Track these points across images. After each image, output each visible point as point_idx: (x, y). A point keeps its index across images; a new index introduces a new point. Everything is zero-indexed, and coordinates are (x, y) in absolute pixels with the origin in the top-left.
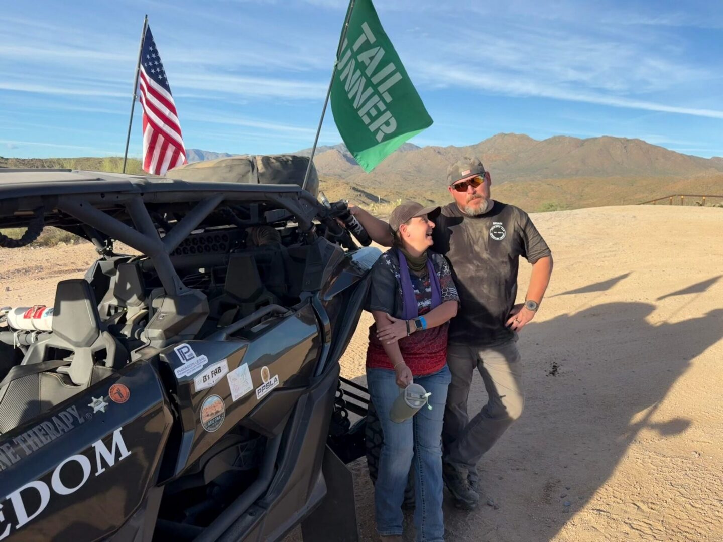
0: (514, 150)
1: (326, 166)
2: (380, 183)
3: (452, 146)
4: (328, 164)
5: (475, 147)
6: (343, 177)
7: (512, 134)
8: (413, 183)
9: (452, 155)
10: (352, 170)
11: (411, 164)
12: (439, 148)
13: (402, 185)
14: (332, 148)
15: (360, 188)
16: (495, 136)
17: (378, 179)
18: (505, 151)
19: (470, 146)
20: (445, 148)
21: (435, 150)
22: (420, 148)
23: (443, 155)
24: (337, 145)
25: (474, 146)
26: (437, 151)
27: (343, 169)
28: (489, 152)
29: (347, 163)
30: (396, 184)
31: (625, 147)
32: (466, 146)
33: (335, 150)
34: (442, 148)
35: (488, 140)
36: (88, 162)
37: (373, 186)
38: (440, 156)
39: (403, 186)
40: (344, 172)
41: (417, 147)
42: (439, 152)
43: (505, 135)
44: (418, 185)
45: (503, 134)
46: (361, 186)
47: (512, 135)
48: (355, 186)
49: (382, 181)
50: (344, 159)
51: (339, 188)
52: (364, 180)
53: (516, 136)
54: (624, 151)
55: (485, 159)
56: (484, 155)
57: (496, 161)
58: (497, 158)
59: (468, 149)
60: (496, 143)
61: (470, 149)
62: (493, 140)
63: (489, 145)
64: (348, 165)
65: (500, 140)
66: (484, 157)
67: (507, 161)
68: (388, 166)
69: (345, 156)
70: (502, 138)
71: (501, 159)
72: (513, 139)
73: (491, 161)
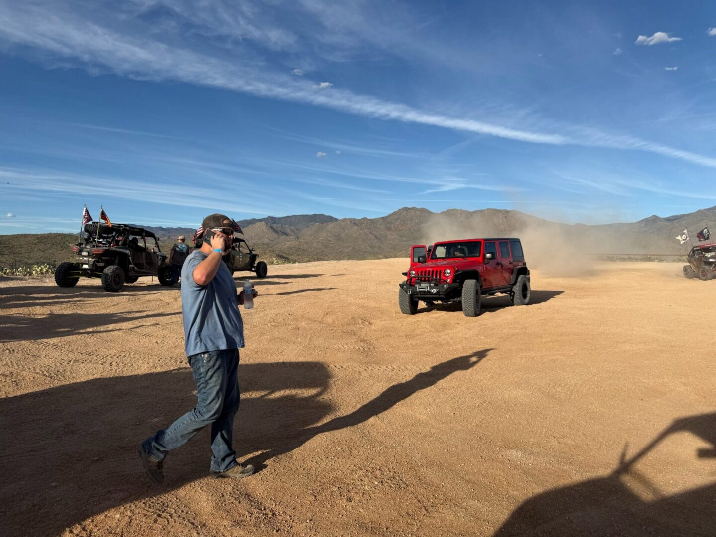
0: (416, 221)
1: (255, 236)
2: (303, 250)
3: (365, 219)
4: (257, 235)
6: (270, 245)
8: (333, 250)
9: (366, 225)
10: (278, 240)
11: (331, 233)
12: (355, 220)
13: (323, 251)
14: (260, 220)
15: (285, 255)
16: (400, 210)
17: (302, 247)
18: (409, 222)
19: (380, 218)
20: (360, 220)
21: (351, 222)
22: (339, 220)
23: (358, 225)
24: (264, 218)
25: (383, 218)
26: (353, 222)
27: (271, 238)
28: (397, 223)
29: (274, 233)
30: (318, 251)
31: (506, 217)
32: (377, 218)
33: (263, 222)
34: (357, 220)
35: (395, 213)
36: (26, 239)
37: (298, 253)
38: (355, 227)
39: (324, 253)
40: (271, 242)
41: (336, 220)
43: (409, 209)
44: (337, 251)
45: (406, 208)
46: (286, 253)
47: (414, 209)
48: (281, 253)
49: (305, 248)
50: (271, 230)
51: (266, 256)
52: (290, 248)
53: (416, 209)
54: (505, 220)
55: (393, 229)
56: (392, 225)
57: (402, 230)
58: (404, 228)
59: (379, 221)
60: (402, 216)
61: (381, 221)
62: (399, 213)
63: (396, 217)
64: (275, 235)
65: (405, 213)
66: (392, 227)
67: (412, 230)
68: (311, 236)
69: (272, 227)
70: (407, 211)
71: (407, 228)
72: (415, 213)
73: (399, 230)
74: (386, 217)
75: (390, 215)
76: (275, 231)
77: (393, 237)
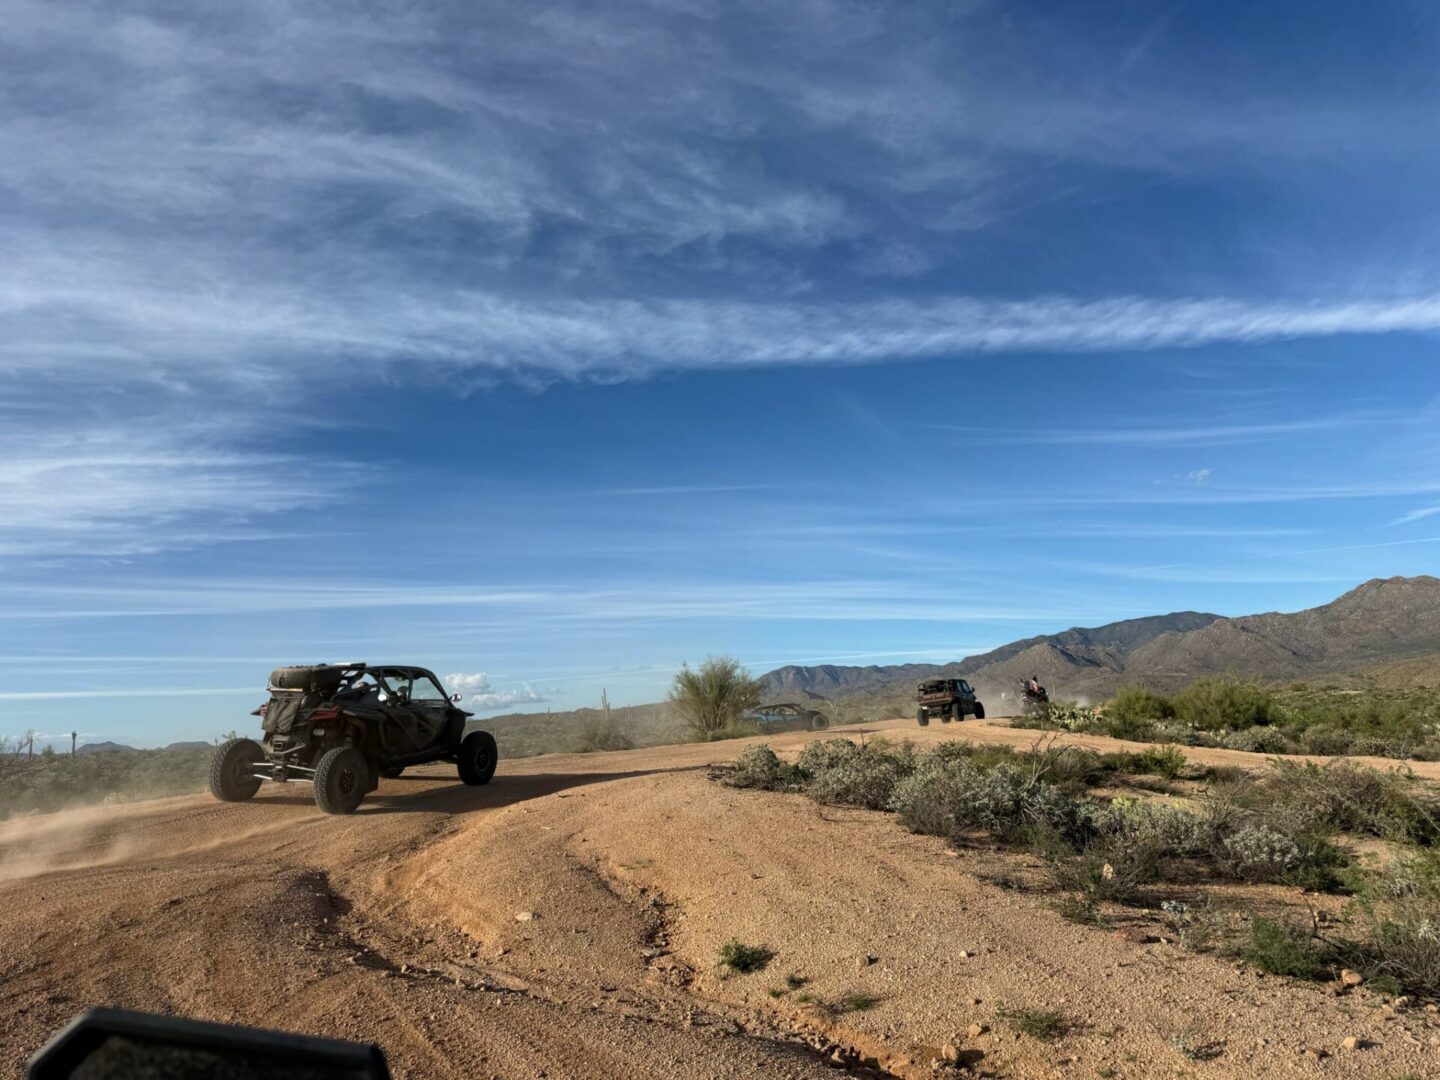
0: (1405, 608)
3: (1276, 614)
5: (1324, 610)
7: (1397, 578)
10: (1077, 676)
11: (1190, 654)
14: (1040, 641)
16: (1362, 586)
18: (1384, 613)
19: (1314, 609)
20: (1259, 618)
23: (1252, 632)
24: (1049, 636)
25: (1321, 608)
27: (1061, 675)
28: (1353, 617)
32: (1305, 611)
33: (1047, 644)
35: (1349, 596)
38: (1245, 635)
42: (1243, 628)
43: (1383, 582)
45: (1378, 580)
47: (1398, 581)
50: (1063, 659)
53: (1404, 581)
55: (1345, 631)
56: (1342, 623)
57: (1368, 632)
58: (1371, 626)
59: (1309, 616)
60: (1366, 599)
61: (1314, 616)
62: (1358, 594)
63: (1351, 603)
64: (1071, 667)
65: (1374, 592)
66: (1342, 627)
67: (1393, 630)
68: (1149, 663)
69: (1063, 653)
70: (1378, 588)
71: (1379, 627)
72: (1400, 588)
73: (1359, 634)
74: (1327, 607)
75: (1338, 601)
76: (1071, 658)
77: (1341, 650)
